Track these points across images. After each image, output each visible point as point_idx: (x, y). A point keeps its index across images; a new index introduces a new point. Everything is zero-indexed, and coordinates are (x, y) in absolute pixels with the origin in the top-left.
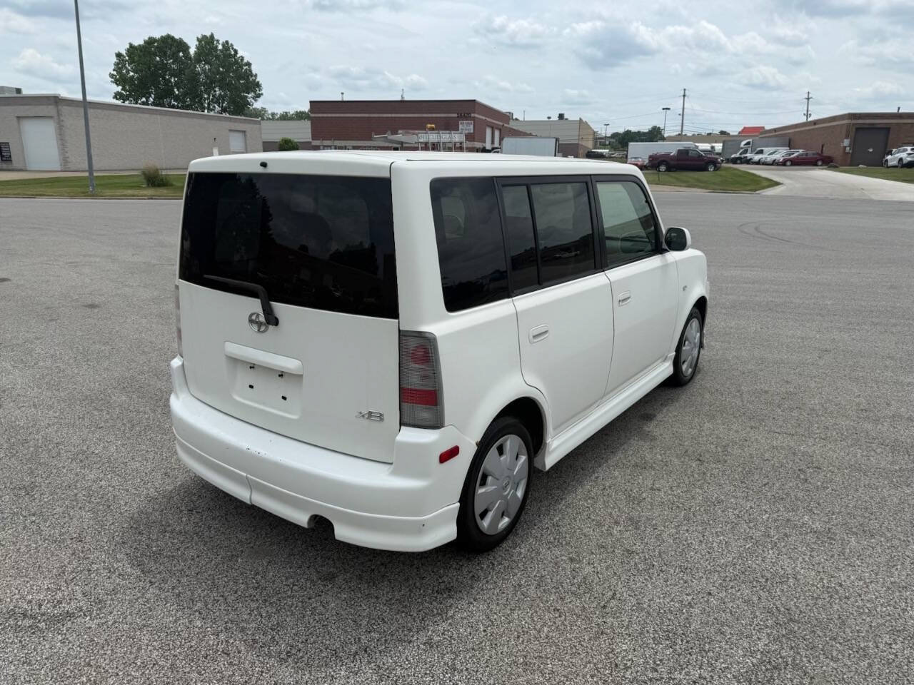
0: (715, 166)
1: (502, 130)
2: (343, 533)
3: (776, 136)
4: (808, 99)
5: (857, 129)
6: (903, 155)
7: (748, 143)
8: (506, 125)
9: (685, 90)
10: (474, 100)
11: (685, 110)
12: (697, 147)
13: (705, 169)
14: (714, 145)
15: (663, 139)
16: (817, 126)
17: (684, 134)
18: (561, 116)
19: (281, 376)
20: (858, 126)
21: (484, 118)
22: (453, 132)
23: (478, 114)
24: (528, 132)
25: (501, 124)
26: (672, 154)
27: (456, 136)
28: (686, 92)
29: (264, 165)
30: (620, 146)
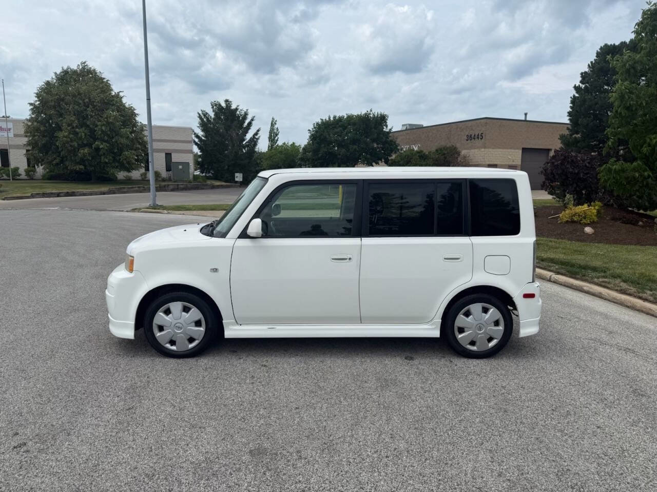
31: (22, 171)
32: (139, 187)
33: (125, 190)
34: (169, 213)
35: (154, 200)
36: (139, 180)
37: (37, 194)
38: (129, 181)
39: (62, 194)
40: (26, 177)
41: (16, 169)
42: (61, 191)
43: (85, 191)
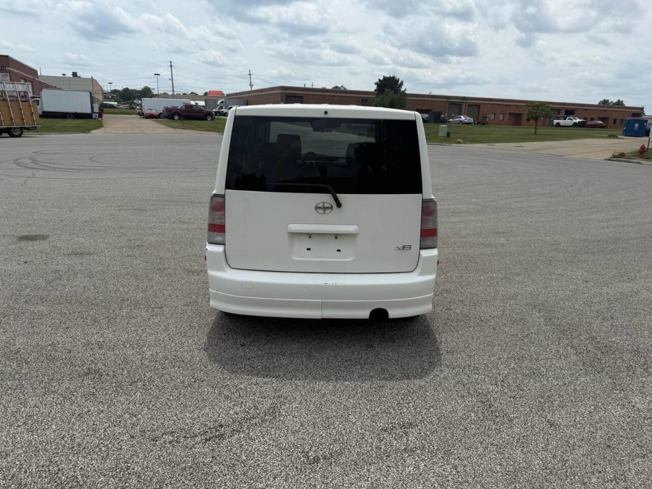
0: (212, 117)
1: (34, 82)
2: (393, 314)
3: (238, 98)
4: (250, 75)
5: (287, 96)
7: (222, 102)
8: (35, 78)
9: (171, 62)
10: (7, 56)
11: (173, 76)
12: (197, 104)
13: (205, 119)
14: (197, 102)
15: (153, 96)
16: (263, 93)
17: (175, 94)
18: (75, 74)
19: (336, 237)
20: (286, 94)
21: (18, 72)
22: (16, 83)
23: (12, 68)
24: (54, 85)
25: (32, 77)
26: (178, 108)
27: (20, 86)
28: (172, 63)
29: (326, 113)
30: (122, 100)
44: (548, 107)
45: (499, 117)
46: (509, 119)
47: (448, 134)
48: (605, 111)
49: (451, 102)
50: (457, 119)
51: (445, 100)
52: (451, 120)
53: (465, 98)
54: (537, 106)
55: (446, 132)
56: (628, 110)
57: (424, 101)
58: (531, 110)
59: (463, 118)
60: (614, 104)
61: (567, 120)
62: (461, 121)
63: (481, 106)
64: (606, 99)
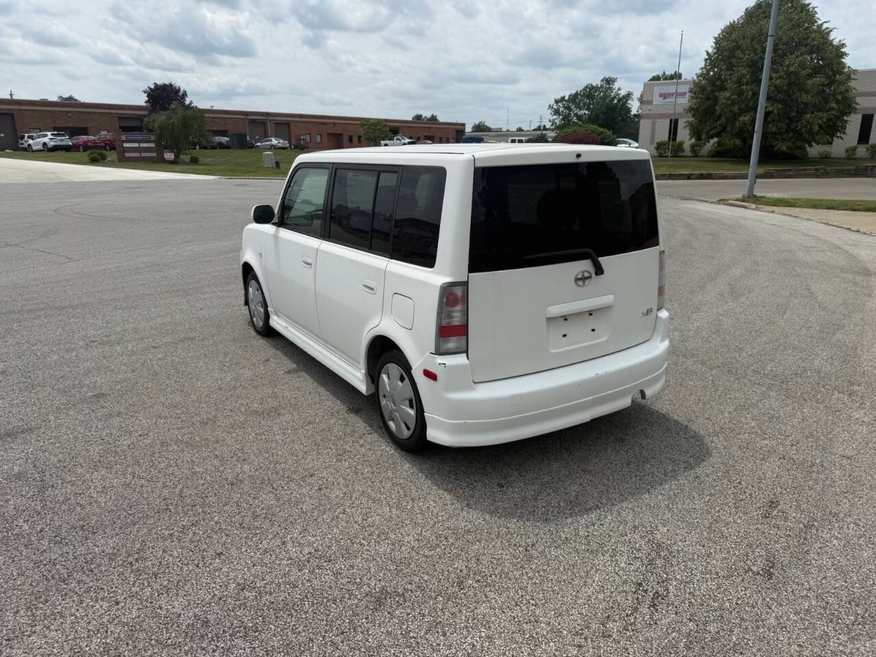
6: (46, 140)
19: (591, 314)
29: (579, 156)
31: (687, 146)
32: (817, 170)
33: (791, 173)
34: (757, 209)
35: (751, 188)
36: (844, 159)
37: (664, 175)
38: (825, 159)
39: (693, 177)
40: (690, 154)
41: (682, 143)
42: (693, 173)
43: (726, 173)
44: (386, 126)
45: (316, 138)
46: (328, 141)
47: (277, 164)
48: (429, 128)
49: (251, 119)
50: (267, 143)
51: (242, 117)
52: (259, 144)
53: (268, 114)
54: (373, 124)
55: (274, 163)
56: (451, 127)
57: (215, 118)
58: (367, 130)
59: (274, 141)
60: (428, 120)
61: (395, 141)
62: (272, 145)
63: (292, 124)
64: (419, 114)
